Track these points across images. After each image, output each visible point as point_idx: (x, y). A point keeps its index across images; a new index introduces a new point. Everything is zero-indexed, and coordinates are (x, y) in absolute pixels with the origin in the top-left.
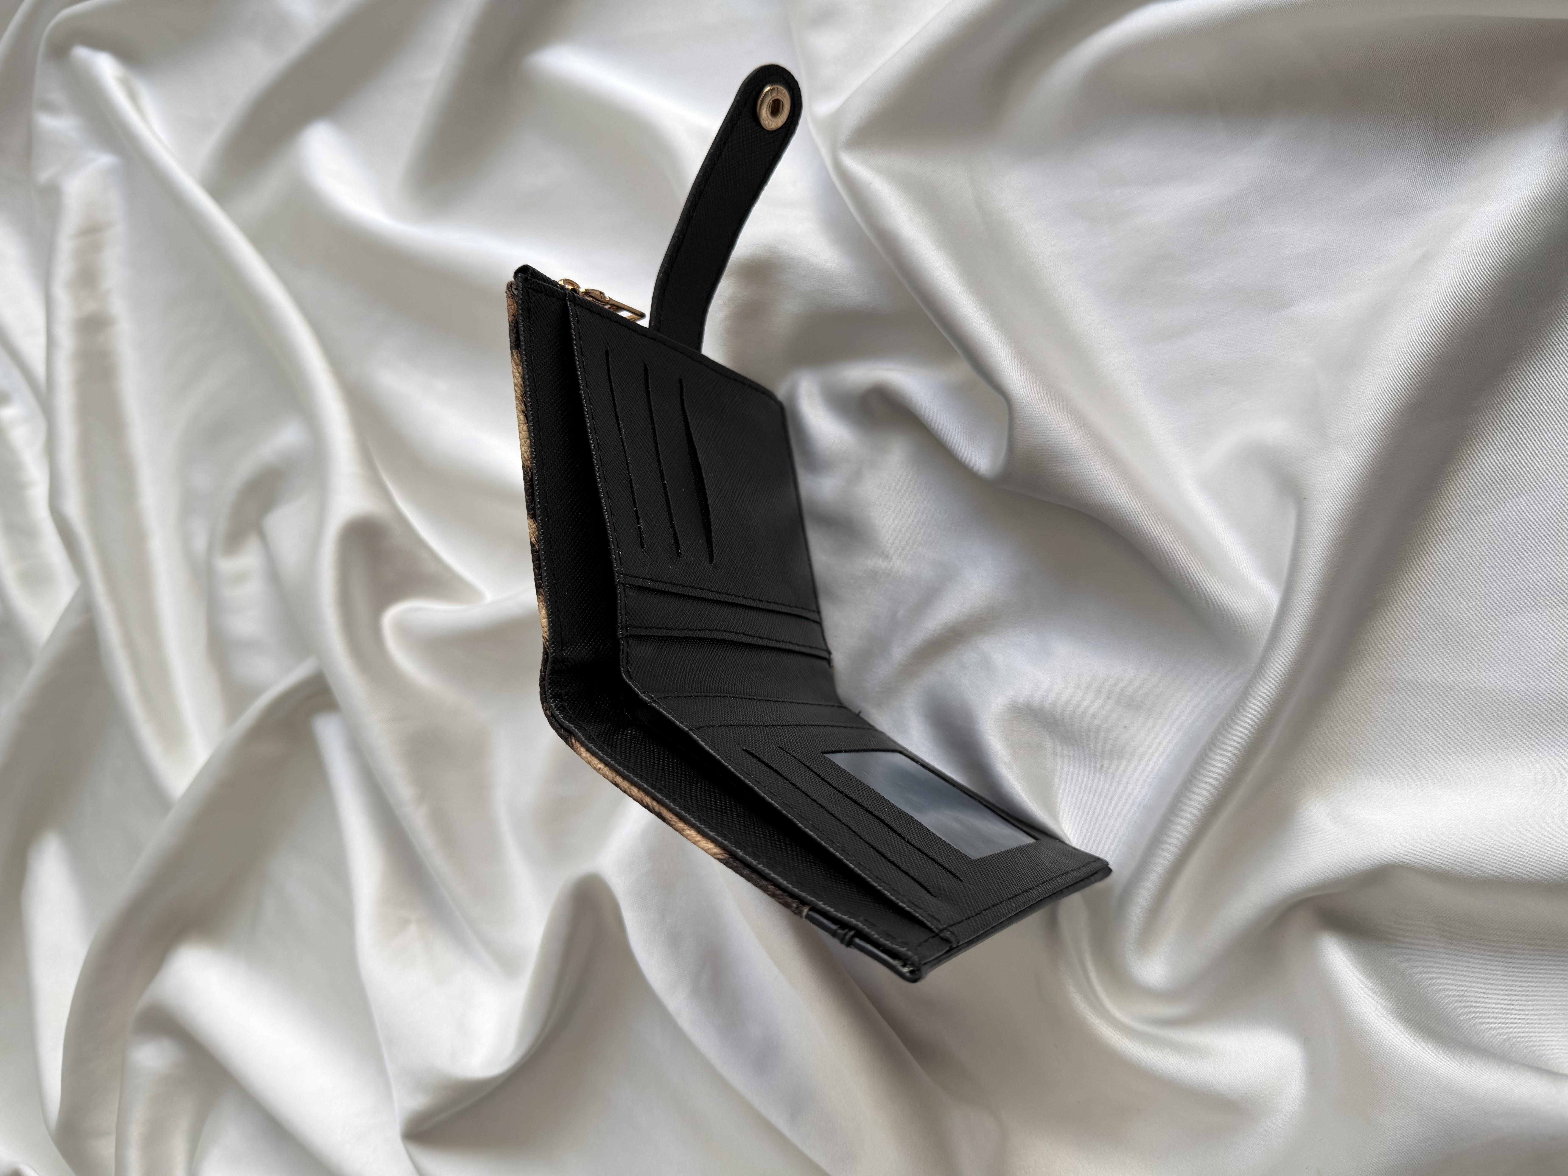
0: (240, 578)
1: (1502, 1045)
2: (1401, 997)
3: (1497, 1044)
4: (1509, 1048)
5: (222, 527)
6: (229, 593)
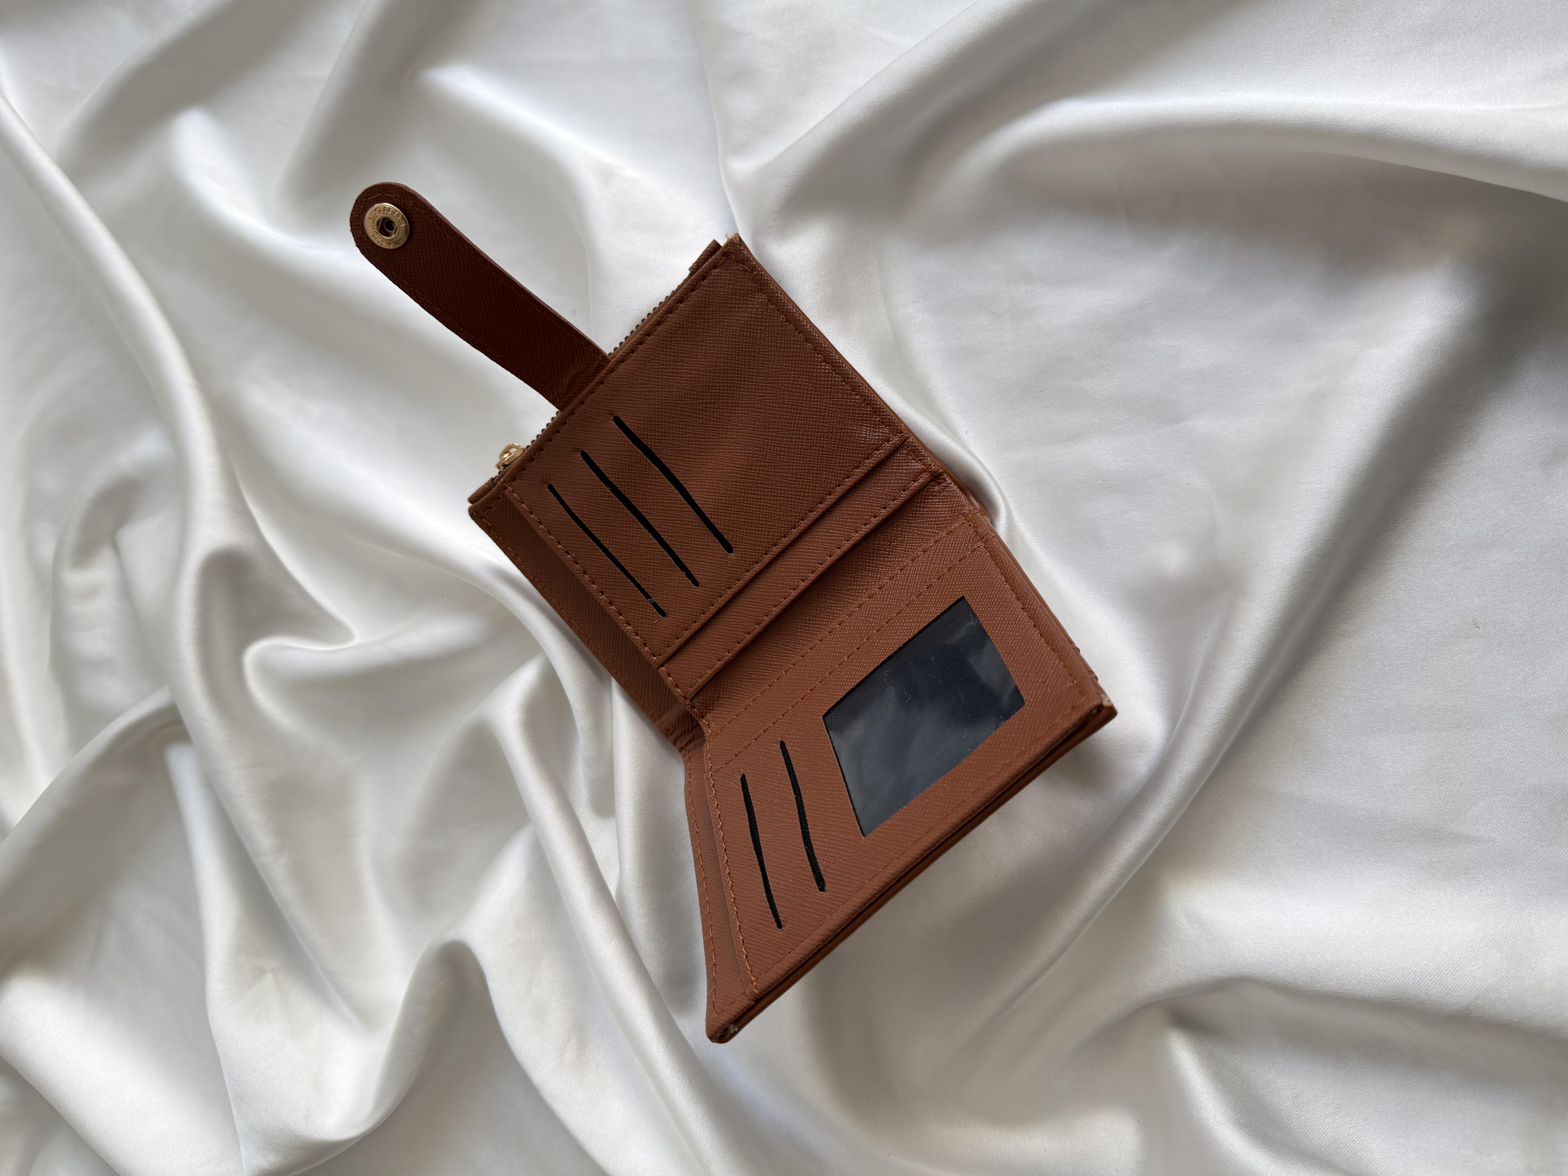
0: (91, 592)
2: (1239, 1102)
5: (72, 537)
6: (78, 609)
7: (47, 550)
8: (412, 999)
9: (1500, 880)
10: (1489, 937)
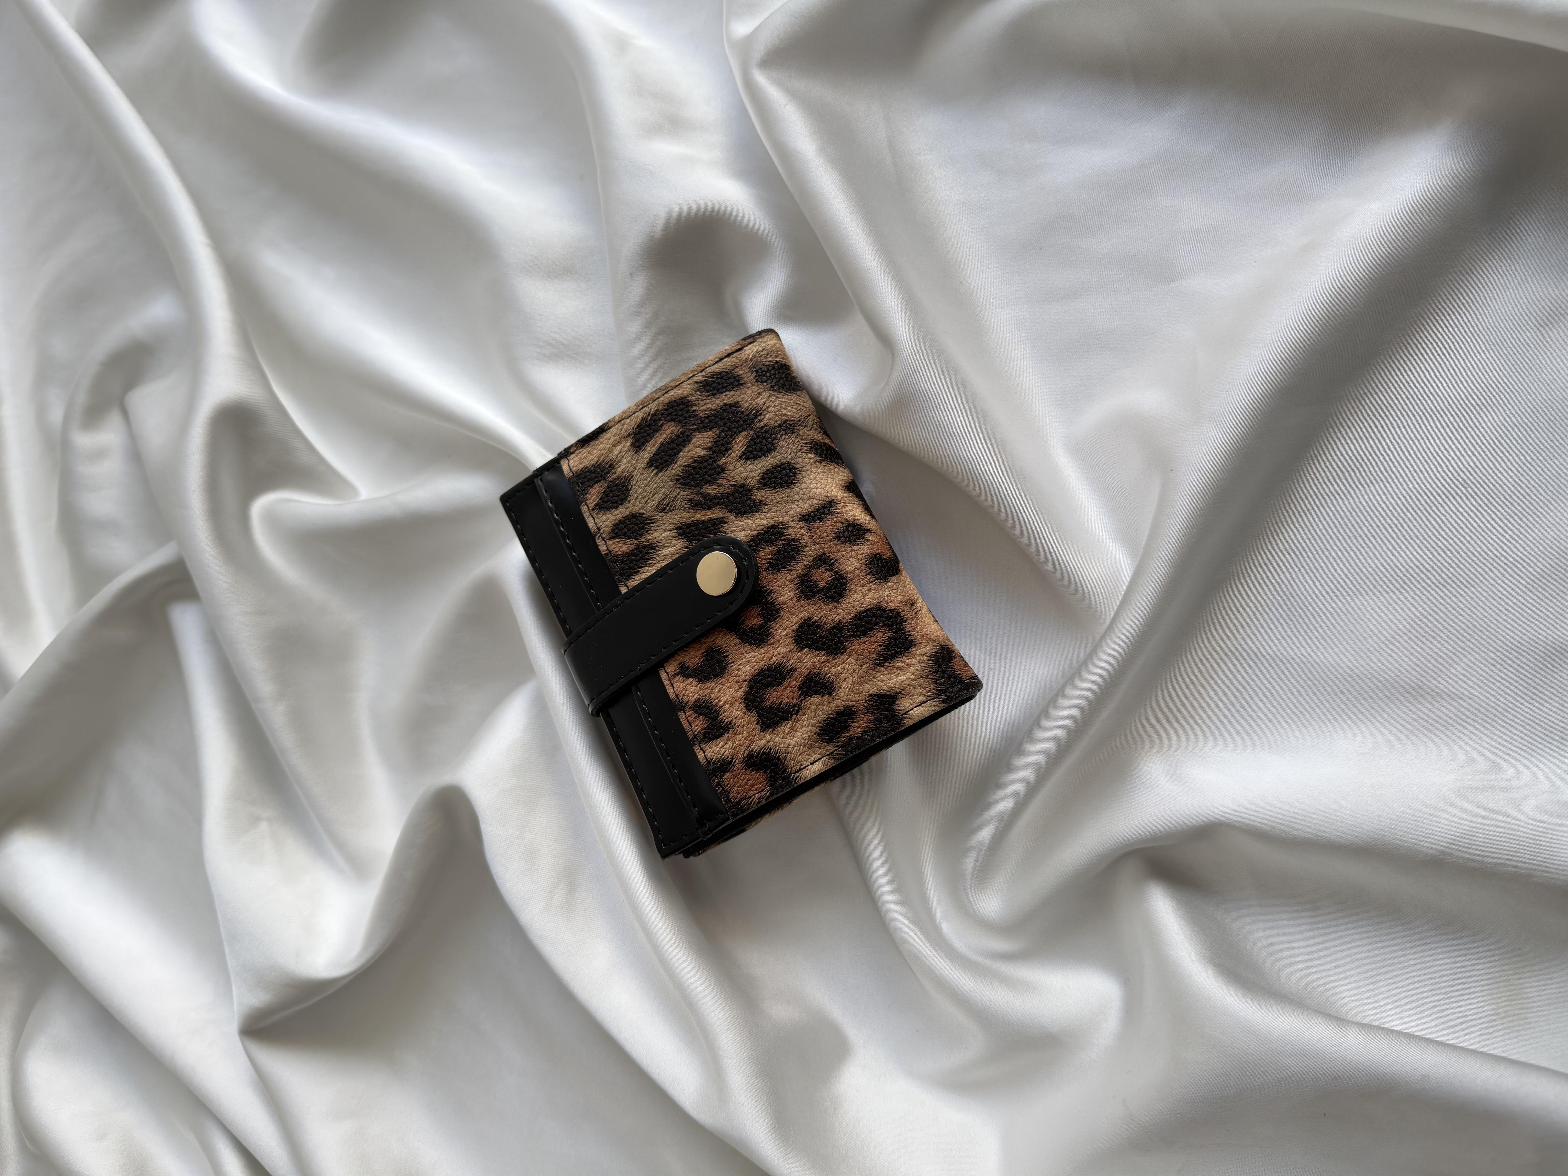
0: (99, 454)
1: (1300, 992)
3: (1295, 990)
4: (1306, 995)
5: (81, 399)
6: (85, 470)
7: (56, 414)
8: (405, 844)
9: (1479, 737)
10: (1467, 786)
